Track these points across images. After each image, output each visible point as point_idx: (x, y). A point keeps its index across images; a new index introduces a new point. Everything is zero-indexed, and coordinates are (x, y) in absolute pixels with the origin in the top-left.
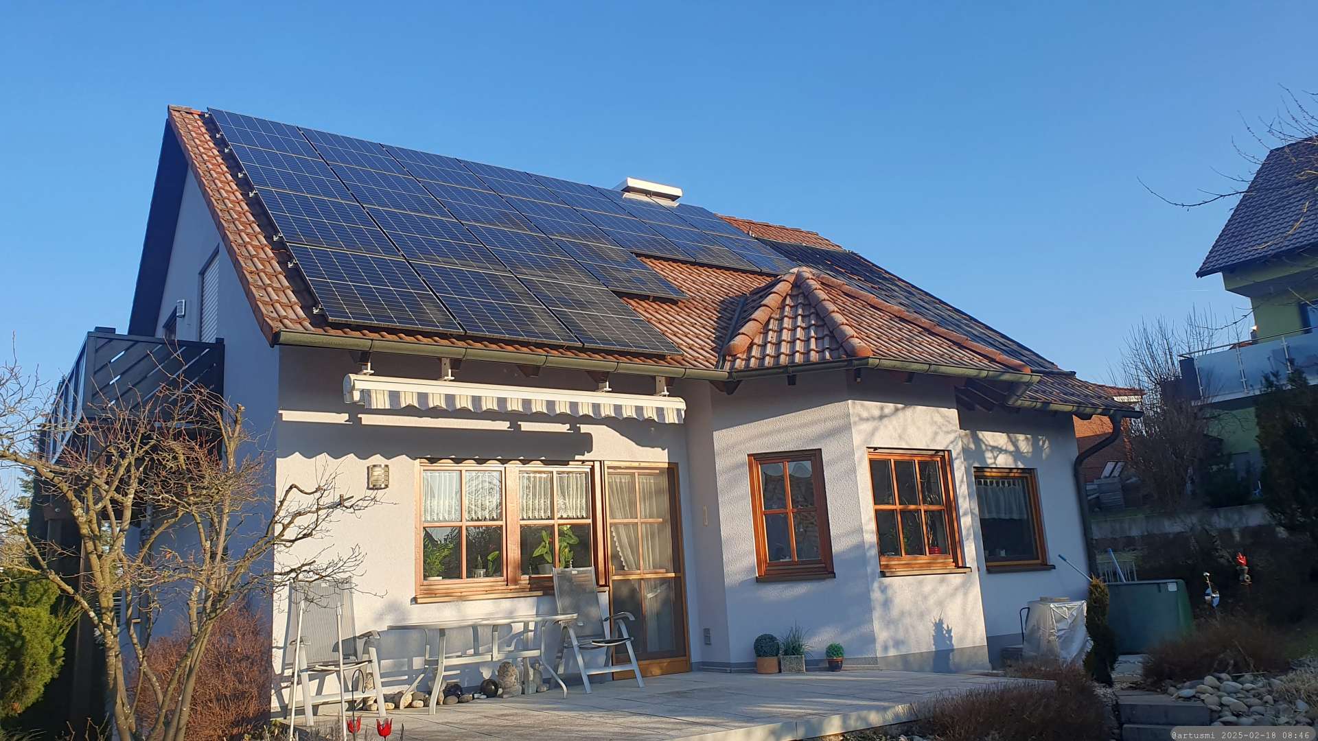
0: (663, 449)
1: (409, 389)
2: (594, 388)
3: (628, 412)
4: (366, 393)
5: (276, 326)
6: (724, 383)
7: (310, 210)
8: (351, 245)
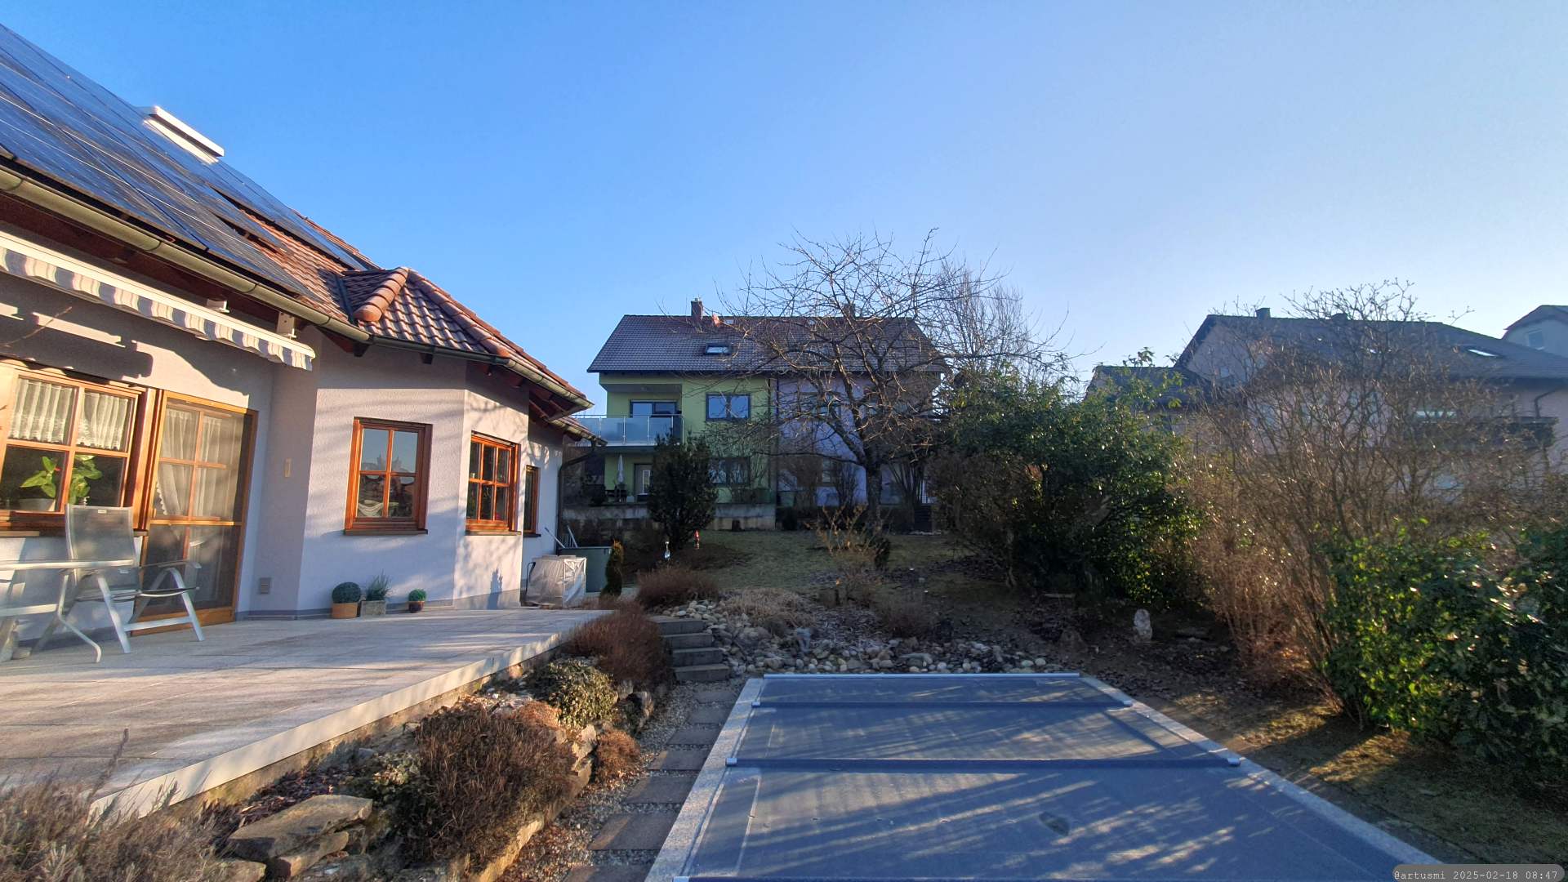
0: (244, 394)
3: (250, 343)
6: (357, 344)
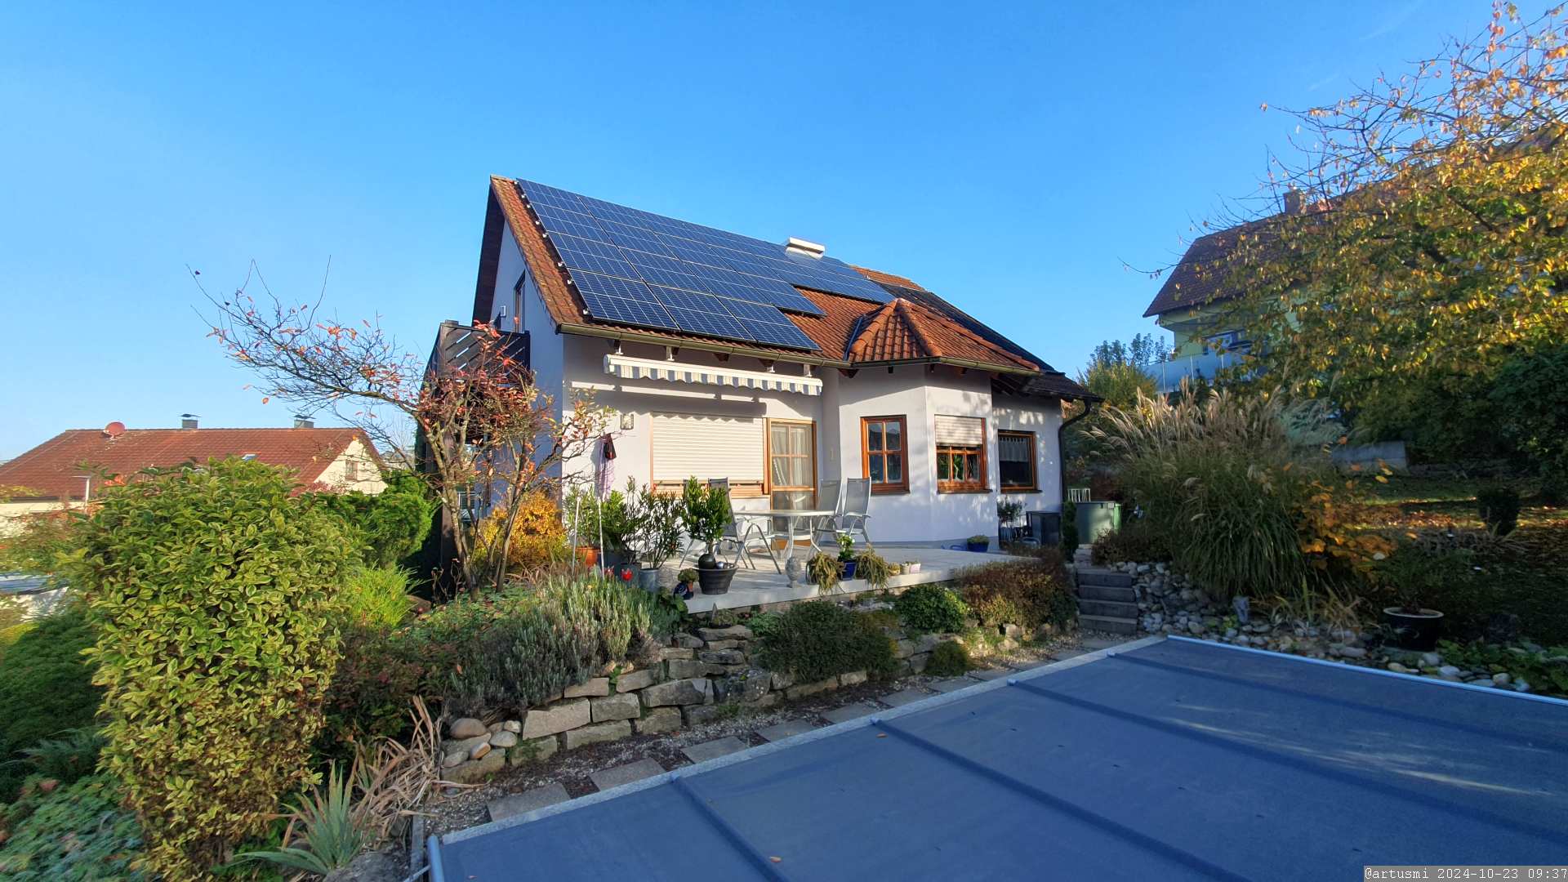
1: (646, 366)
2: (764, 370)
3: (785, 387)
4: (618, 367)
5: (559, 321)
6: (849, 371)
7: (583, 249)
8: (610, 272)
